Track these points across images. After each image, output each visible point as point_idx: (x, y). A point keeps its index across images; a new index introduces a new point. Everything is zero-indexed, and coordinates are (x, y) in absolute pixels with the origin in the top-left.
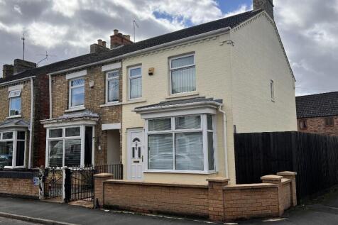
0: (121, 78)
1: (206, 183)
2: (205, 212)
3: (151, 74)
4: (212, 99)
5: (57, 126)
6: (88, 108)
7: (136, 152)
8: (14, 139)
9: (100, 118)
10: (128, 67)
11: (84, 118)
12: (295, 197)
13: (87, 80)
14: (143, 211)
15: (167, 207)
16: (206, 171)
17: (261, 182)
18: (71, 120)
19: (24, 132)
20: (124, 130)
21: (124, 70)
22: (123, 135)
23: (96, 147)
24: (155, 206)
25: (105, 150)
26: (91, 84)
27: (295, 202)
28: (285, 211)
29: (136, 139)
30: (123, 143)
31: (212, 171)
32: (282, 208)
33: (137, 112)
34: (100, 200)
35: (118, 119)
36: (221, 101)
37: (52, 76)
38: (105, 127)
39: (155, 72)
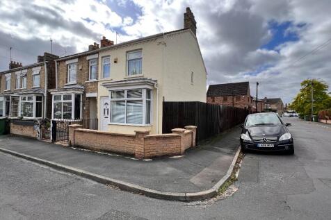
0: (98, 64)
1: (134, 133)
2: (133, 152)
3: (115, 62)
4: (151, 80)
5: (58, 93)
6: (78, 83)
7: (106, 111)
8: (34, 101)
9: (85, 89)
10: (102, 57)
11: (74, 89)
12: (194, 141)
13: (78, 65)
14: (97, 150)
15: (110, 148)
16: (144, 124)
17: (172, 132)
18: (66, 90)
19: (41, 97)
20: (99, 97)
21: (100, 59)
22: (98, 100)
23: (83, 108)
24: (103, 147)
25: (88, 110)
26: (80, 68)
27: (194, 144)
28: (186, 150)
29: (106, 104)
30: (98, 105)
31: (149, 125)
32: (183, 149)
33: (104, 86)
34: (72, 142)
35: (96, 90)
36: (156, 81)
37: (57, 62)
38: (88, 95)
39: (118, 61)
